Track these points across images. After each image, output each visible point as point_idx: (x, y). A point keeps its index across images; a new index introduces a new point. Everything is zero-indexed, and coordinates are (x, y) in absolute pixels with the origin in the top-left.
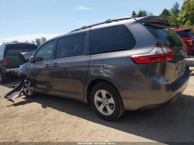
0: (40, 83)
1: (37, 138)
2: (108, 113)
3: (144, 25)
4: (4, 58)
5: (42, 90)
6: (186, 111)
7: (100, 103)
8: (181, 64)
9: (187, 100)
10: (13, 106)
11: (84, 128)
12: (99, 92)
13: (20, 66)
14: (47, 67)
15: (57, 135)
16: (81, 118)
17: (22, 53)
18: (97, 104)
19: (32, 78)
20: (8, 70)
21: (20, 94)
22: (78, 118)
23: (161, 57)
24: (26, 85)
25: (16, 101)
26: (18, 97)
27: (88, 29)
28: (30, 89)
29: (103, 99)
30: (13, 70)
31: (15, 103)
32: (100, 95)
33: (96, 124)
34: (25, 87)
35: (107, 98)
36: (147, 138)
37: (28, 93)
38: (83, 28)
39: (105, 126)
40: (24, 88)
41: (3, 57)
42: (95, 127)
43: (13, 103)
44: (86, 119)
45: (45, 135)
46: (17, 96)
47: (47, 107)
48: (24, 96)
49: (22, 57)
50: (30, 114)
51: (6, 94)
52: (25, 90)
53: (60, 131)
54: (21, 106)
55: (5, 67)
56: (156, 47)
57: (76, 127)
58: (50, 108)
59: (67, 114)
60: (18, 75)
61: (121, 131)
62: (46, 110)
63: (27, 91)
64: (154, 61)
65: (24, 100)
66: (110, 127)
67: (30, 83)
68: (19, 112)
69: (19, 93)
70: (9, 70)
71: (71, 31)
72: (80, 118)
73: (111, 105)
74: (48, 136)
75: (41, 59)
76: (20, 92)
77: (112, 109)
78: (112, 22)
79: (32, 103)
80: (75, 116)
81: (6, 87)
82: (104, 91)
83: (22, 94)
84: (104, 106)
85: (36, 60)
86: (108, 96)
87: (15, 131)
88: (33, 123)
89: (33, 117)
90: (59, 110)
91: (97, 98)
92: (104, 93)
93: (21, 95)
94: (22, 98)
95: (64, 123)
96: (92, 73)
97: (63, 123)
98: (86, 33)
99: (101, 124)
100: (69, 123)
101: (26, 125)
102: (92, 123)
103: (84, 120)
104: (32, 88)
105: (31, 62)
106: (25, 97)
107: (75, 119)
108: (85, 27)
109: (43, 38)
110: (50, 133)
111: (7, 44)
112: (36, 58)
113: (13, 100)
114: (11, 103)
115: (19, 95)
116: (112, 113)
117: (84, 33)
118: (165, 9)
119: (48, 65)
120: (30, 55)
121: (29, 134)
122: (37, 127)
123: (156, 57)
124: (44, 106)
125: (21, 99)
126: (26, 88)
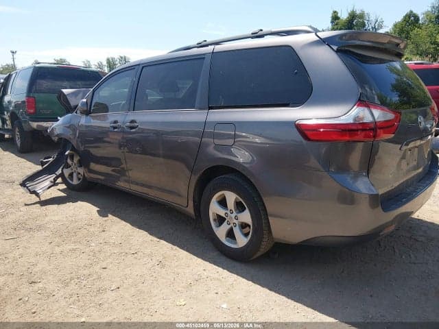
0: (99, 160)
1: (76, 280)
2: (236, 243)
3: (337, 51)
4: (28, 96)
5: (102, 178)
6: (416, 257)
7: (220, 220)
8: (416, 149)
9: (425, 232)
10: (38, 205)
11: (179, 271)
12: (221, 195)
13: (59, 118)
14: (115, 128)
15: (119, 279)
16: (178, 247)
17: (64, 91)
18: (215, 220)
19: (82, 148)
20: (35, 125)
21: (55, 180)
22: (170, 245)
23: (366, 130)
24: (69, 161)
25: (46, 196)
26: (49, 187)
27: (210, 48)
28: (77, 172)
29: (228, 212)
30: (45, 124)
31: (43, 198)
32: (223, 203)
33: (207, 263)
34: (68, 166)
35: (238, 211)
36: (313, 309)
37: (72, 180)
38: (200, 45)
39: (225, 271)
40: (63, 169)
41: (25, 95)
42: (204, 270)
43: (38, 200)
44: (187, 250)
45: (95, 276)
46: (47, 183)
47: (110, 216)
48: (63, 186)
49: (63, 99)
50: (71, 226)
51: (24, 178)
52: (67, 172)
53: (127, 271)
54: (55, 207)
55: (28, 117)
56: (358, 106)
57: (163, 266)
58: (114, 218)
59: (149, 235)
60: (53, 138)
61: (259, 286)
62: (106, 221)
63: (71, 175)
64: (347, 138)
65: (63, 194)
66: (238, 274)
67: (78, 158)
68: (47, 219)
69: (52, 179)
70: (37, 126)
71: (173, 50)
72: (175, 247)
73: (244, 226)
74: (99, 278)
75: (103, 108)
76: (54, 176)
77: (246, 235)
78: (266, 37)
79: (79, 202)
80: (165, 242)
81: (28, 163)
82: (232, 193)
83: (59, 180)
84: (229, 226)
85: (92, 108)
86: (240, 207)
87: (32, 260)
88: (73, 246)
89: (75, 233)
90: (133, 224)
91: (215, 208)
92: (231, 197)
93: (58, 183)
94: (59, 190)
95: (140, 254)
96: (211, 150)
97: (136, 255)
98: (204, 58)
99: (218, 266)
100: (150, 255)
101: (57, 250)
102: (199, 260)
103: (183, 254)
104: (81, 170)
105: (81, 113)
106: (65, 187)
107: (165, 247)
108: (205, 43)
109: (122, 57)
110: (104, 274)
111: (37, 65)
112: (93, 104)
113: (38, 192)
114: (34, 198)
115: (51, 182)
116: (245, 244)
117: (200, 58)
118: (411, 12)
119: (116, 122)
120: (81, 95)
121: (59, 271)
122: (81, 256)
123: (354, 128)
124: (103, 213)
125: (56, 192)
126: (67, 168)
